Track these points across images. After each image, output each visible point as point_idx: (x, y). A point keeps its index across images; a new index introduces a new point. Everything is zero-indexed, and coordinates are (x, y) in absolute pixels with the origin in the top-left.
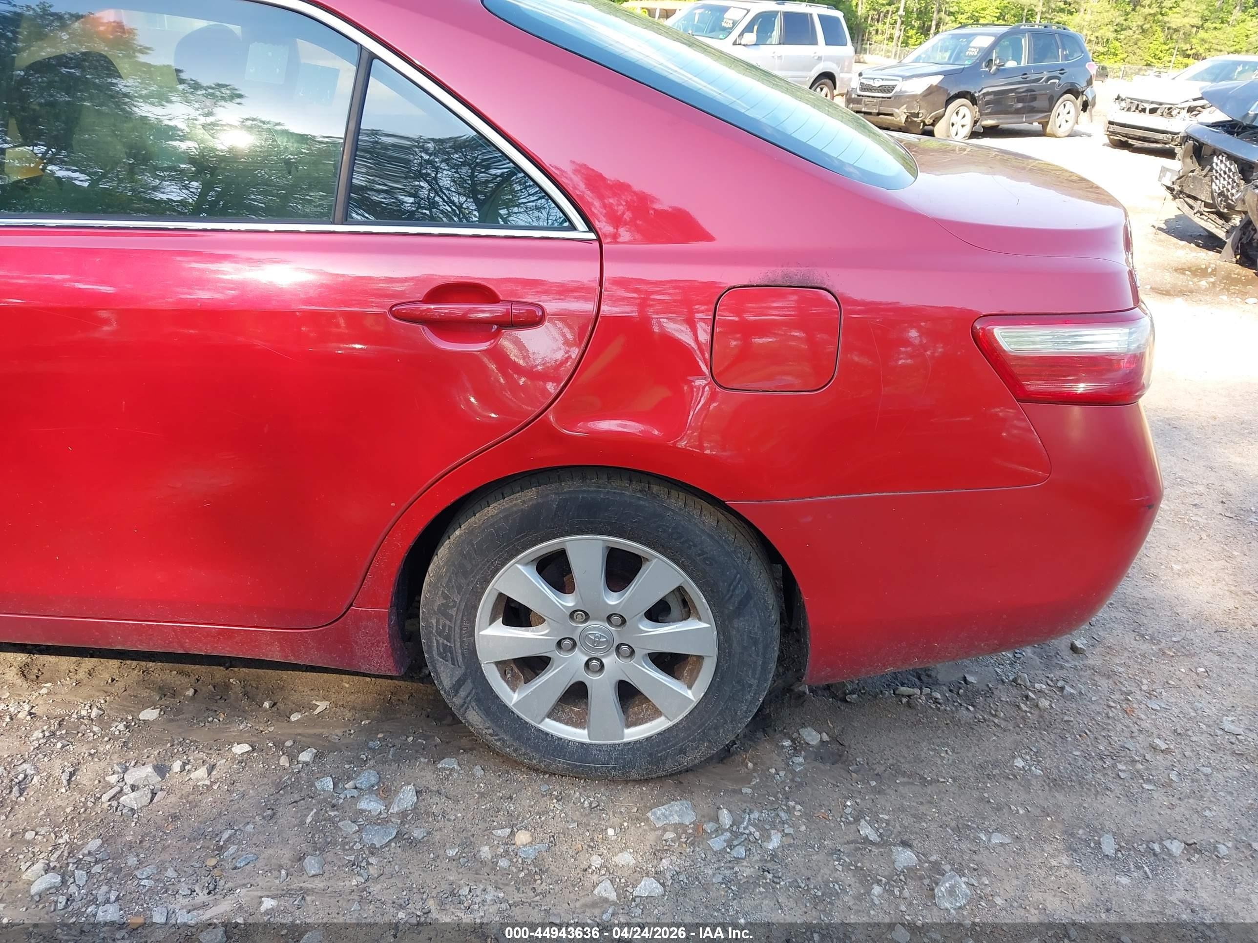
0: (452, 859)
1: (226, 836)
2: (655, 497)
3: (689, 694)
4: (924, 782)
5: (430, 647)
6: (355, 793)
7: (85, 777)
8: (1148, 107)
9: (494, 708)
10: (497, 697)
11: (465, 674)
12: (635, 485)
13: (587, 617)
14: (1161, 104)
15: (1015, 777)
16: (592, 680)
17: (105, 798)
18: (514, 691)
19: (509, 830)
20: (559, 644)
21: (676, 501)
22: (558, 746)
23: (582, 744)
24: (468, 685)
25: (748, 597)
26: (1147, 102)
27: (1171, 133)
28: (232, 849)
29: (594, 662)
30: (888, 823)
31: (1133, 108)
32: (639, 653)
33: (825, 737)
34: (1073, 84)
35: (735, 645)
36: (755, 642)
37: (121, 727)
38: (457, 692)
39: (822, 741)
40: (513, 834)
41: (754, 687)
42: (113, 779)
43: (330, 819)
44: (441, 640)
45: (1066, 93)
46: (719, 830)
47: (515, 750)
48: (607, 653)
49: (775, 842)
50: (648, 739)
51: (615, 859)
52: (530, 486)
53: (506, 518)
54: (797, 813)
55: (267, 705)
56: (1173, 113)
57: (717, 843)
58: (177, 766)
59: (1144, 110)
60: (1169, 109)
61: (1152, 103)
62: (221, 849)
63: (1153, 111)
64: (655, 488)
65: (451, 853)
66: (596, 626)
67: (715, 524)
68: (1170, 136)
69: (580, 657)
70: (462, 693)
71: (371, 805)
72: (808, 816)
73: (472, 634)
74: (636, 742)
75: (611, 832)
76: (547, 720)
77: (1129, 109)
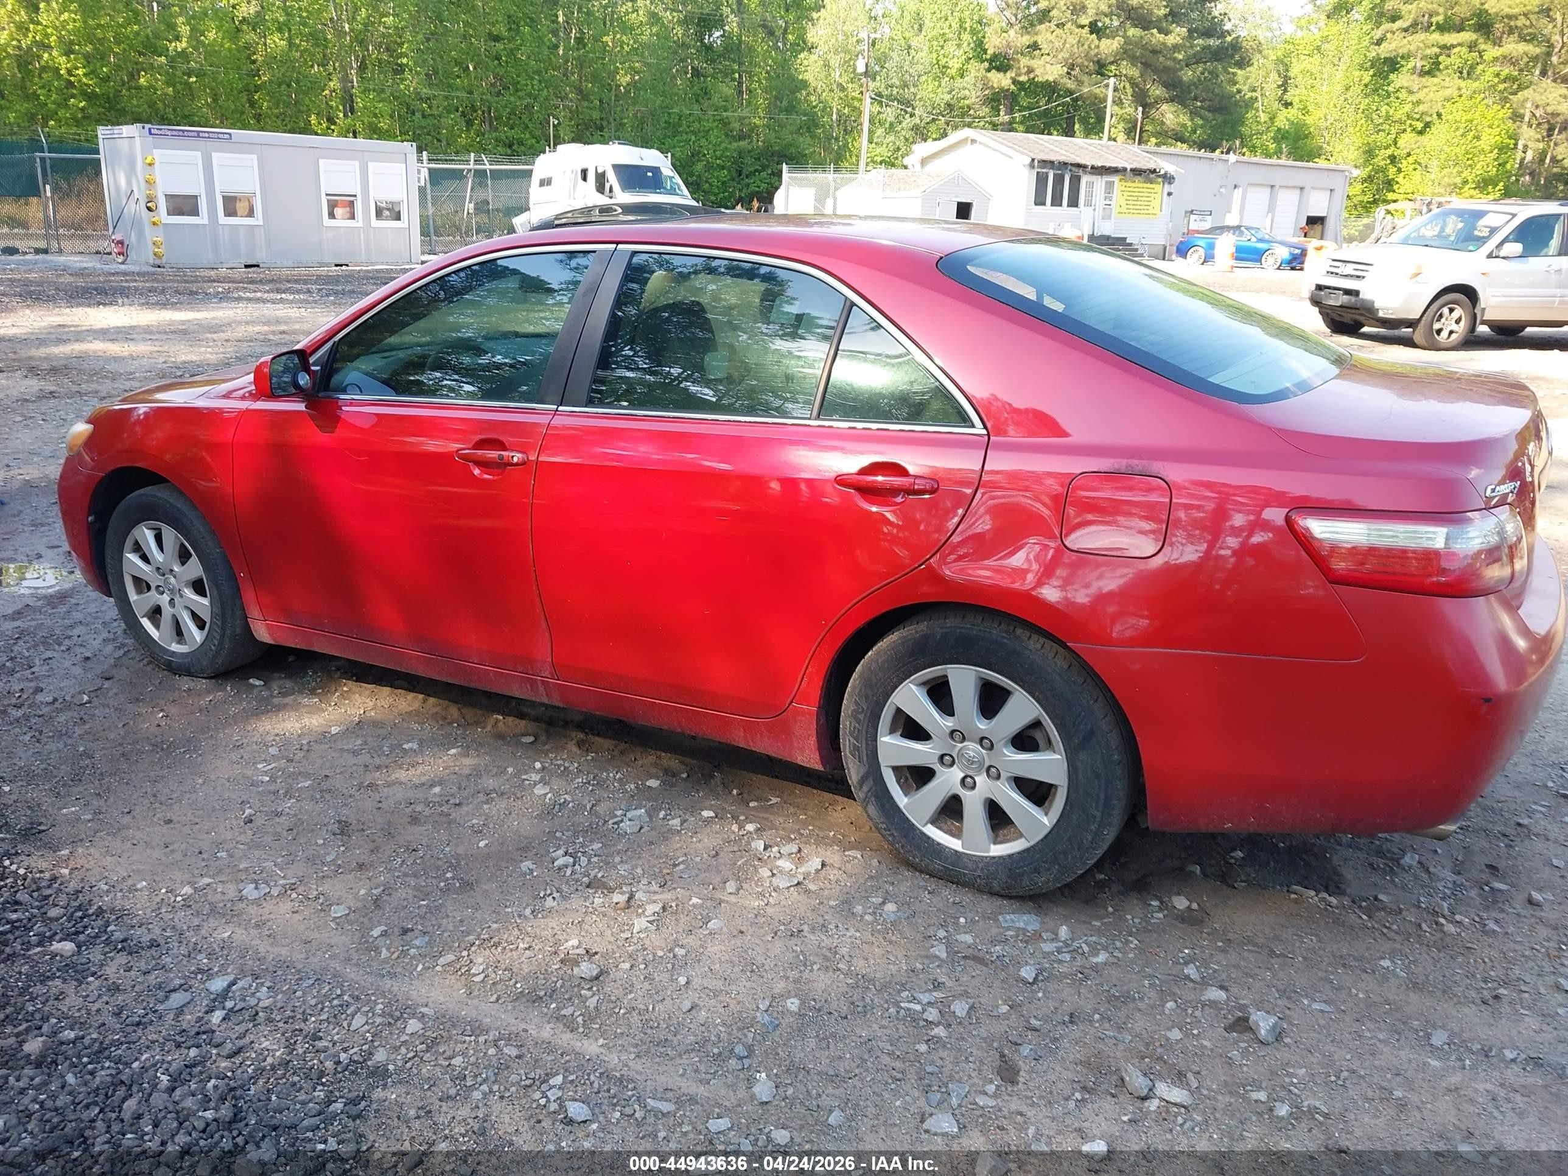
0: (832, 907)
1: (681, 860)
2: (1017, 638)
3: (1045, 820)
4: (1272, 953)
5: (845, 745)
6: (778, 855)
7: (601, 809)
9: (888, 806)
10: (892, 798)
11: (868, 772)
12: (1003, 627)
13: (964, 739)
15: (1374, 972)
16: (965, 795)
17: (611, 822)
18: (906, 795)
19: (881, 900)
20: (942, 757)
21: (1035, 643)
22: (937, 849)
23: (956, 851)
25: (1091, 733)
28: (682, 867)
29: (969, 780)
30: (1215, 971)
32: (1004, 775)
33: (1195, 906)
35: (1080, 776)
36: (1098, 776)
37: (633, 786)
38: (861, 787)
39: (1189, 907)
40: (884, 903)
41: (1098, 819)
42: (619, 813)
43: (755, 866)
44: (852, 740)
46: (1056, 939)
47: (903, 847)
48: (979, 771)
49: (1102, 957)
50: (1011, 856)
51: (958, 937)
52: (923, 621)
53: (903, 643)
54: (1132, 946)
55: (735, 792)
57: (1047, 947)
58: (662, 814)
62: (675, 865)
64: (1019, 631)
65: (832, 903)
66: (972, 748)
67: (1066, 667)
69: (957, 773)
70: (865, 787)
71: (785, 864)
72: (1140, 951)
73: (876, 740)
74: (999, 858)
75: (962, 920)
76: (929, 825)
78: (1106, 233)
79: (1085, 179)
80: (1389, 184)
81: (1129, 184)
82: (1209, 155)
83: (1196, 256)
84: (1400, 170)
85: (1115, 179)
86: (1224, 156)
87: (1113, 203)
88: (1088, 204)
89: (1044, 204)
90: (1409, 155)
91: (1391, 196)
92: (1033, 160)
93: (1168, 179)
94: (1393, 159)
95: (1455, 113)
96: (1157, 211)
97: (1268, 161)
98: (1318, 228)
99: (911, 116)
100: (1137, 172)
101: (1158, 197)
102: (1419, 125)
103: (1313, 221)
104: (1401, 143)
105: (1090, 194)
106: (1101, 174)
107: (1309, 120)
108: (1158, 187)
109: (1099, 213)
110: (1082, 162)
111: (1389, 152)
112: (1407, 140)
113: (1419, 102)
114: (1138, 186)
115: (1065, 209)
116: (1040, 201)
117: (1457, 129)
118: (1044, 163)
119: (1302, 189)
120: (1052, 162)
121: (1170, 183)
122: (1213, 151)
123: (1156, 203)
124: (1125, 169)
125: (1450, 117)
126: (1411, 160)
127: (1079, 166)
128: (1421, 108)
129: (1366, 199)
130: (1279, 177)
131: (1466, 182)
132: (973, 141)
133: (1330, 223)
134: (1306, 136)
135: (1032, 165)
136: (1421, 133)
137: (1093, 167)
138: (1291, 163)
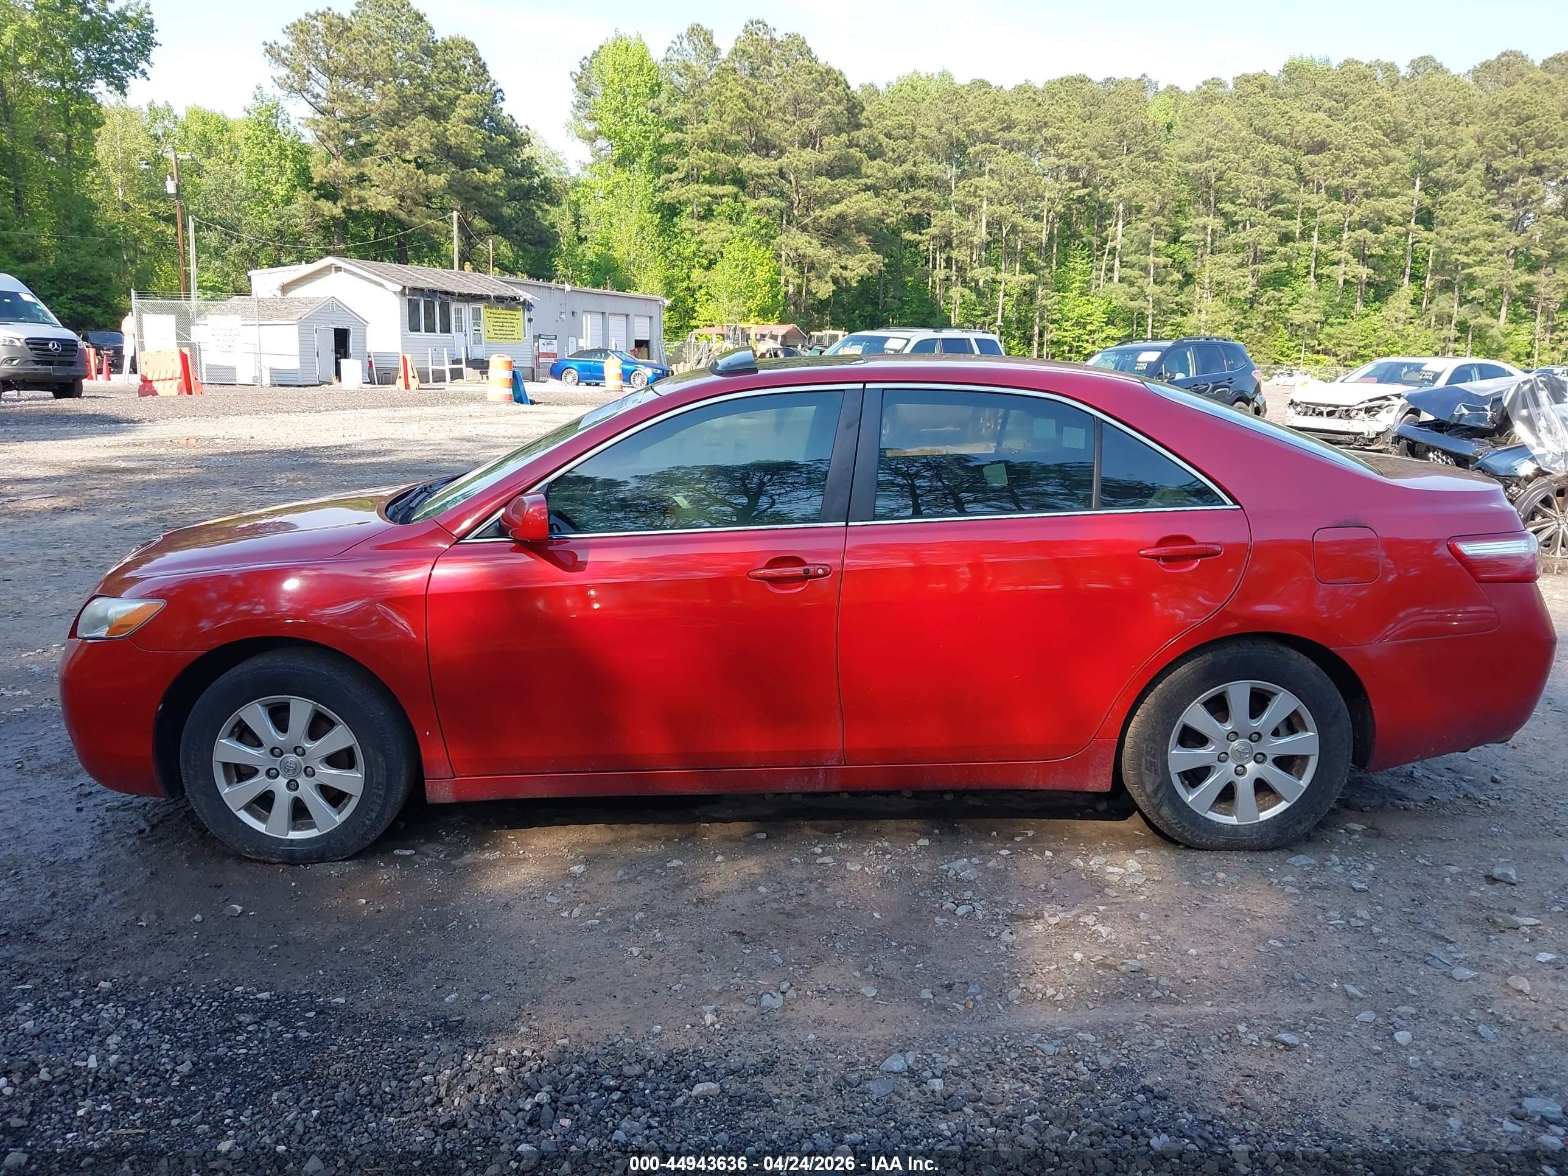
3: (1300, 785)
8: (1325, 410)
9: (1178, 805)
10: (1180, 798)
11: (1161, 781)
13: (1237, 737)
14: (1337, 406)
16: (1238, 780)
18: (1190, 792)
20: (1218, 756)
23: (1232, 826)
24: (1164, 789)
26: (1323, 405)
27: (1353, 433)
29: (1240, 768)
31: (1310, 412)
32: (1268, 758)
34: (1242, 392)
38: (1155, 795)
44: (1149, 758)
45: (1237, 401)
48: (1248, 761)
53: (1194, 673)
56: (1352, 414)
59: (1321, 414)
60: (1347, 411)
61: (1329, 406)
63: (1330, 414)
66: (1242, 743)
68: (1353, 437)
69: (1231, 765)
70: (1160, 795)
73: (1166, 755)
74: (1267, 821)
76: (1210, 812)
77: (1305, 414)
78: (480, 357)
79: (453, 306)
80: (690, 313)
81: (494, 311)
82: (546, 284)
83: (570, 378)
84: (696, 300)
85: (481, 306)
86: (560, 286)
87: (481, 328)
88: (459, 329)
89: (419, 330)
90: (700, 287)
91: (693, 323)
92: (404, 288)
93: (527, 306)
94: (690, 290)
95: (734, 252)
96: (521, 335)
97: (596, 290)
98: (644, 350)
99: (238, 242)
100: (500, 299)
101: (521, 322)
102: (705, 262)
103: (640, 344)
104: (692, 276)
105: (459, 320)
106: (468, 302)
107: (616, 255)
108: (519, 314)
109: (470, 338)
110: (450, 290)
111: (685, 284)
112: (697, 274)
113: (702, 242)
114: (501, 312)
115: (438, 335)
116: (414, 328)
117: (737, 266)
118: (415, 290)
119: (627, 316)
120: (422, 290)
121: (529, 310)
122: (550, 280)
123: (519, 328)
124: (488, 297)
125: (730, 256)
126: (703, 291)
127: (447, 293)
128: (705, 247)
129: (674, 325)
130: (609, 305)
131: (750, 311)
132: (338, 269)
133: (654, 346)
134: (615, 269)
135: (403, 293)
136: (708, 268)
137: (460, 295)
138: (615, 292)
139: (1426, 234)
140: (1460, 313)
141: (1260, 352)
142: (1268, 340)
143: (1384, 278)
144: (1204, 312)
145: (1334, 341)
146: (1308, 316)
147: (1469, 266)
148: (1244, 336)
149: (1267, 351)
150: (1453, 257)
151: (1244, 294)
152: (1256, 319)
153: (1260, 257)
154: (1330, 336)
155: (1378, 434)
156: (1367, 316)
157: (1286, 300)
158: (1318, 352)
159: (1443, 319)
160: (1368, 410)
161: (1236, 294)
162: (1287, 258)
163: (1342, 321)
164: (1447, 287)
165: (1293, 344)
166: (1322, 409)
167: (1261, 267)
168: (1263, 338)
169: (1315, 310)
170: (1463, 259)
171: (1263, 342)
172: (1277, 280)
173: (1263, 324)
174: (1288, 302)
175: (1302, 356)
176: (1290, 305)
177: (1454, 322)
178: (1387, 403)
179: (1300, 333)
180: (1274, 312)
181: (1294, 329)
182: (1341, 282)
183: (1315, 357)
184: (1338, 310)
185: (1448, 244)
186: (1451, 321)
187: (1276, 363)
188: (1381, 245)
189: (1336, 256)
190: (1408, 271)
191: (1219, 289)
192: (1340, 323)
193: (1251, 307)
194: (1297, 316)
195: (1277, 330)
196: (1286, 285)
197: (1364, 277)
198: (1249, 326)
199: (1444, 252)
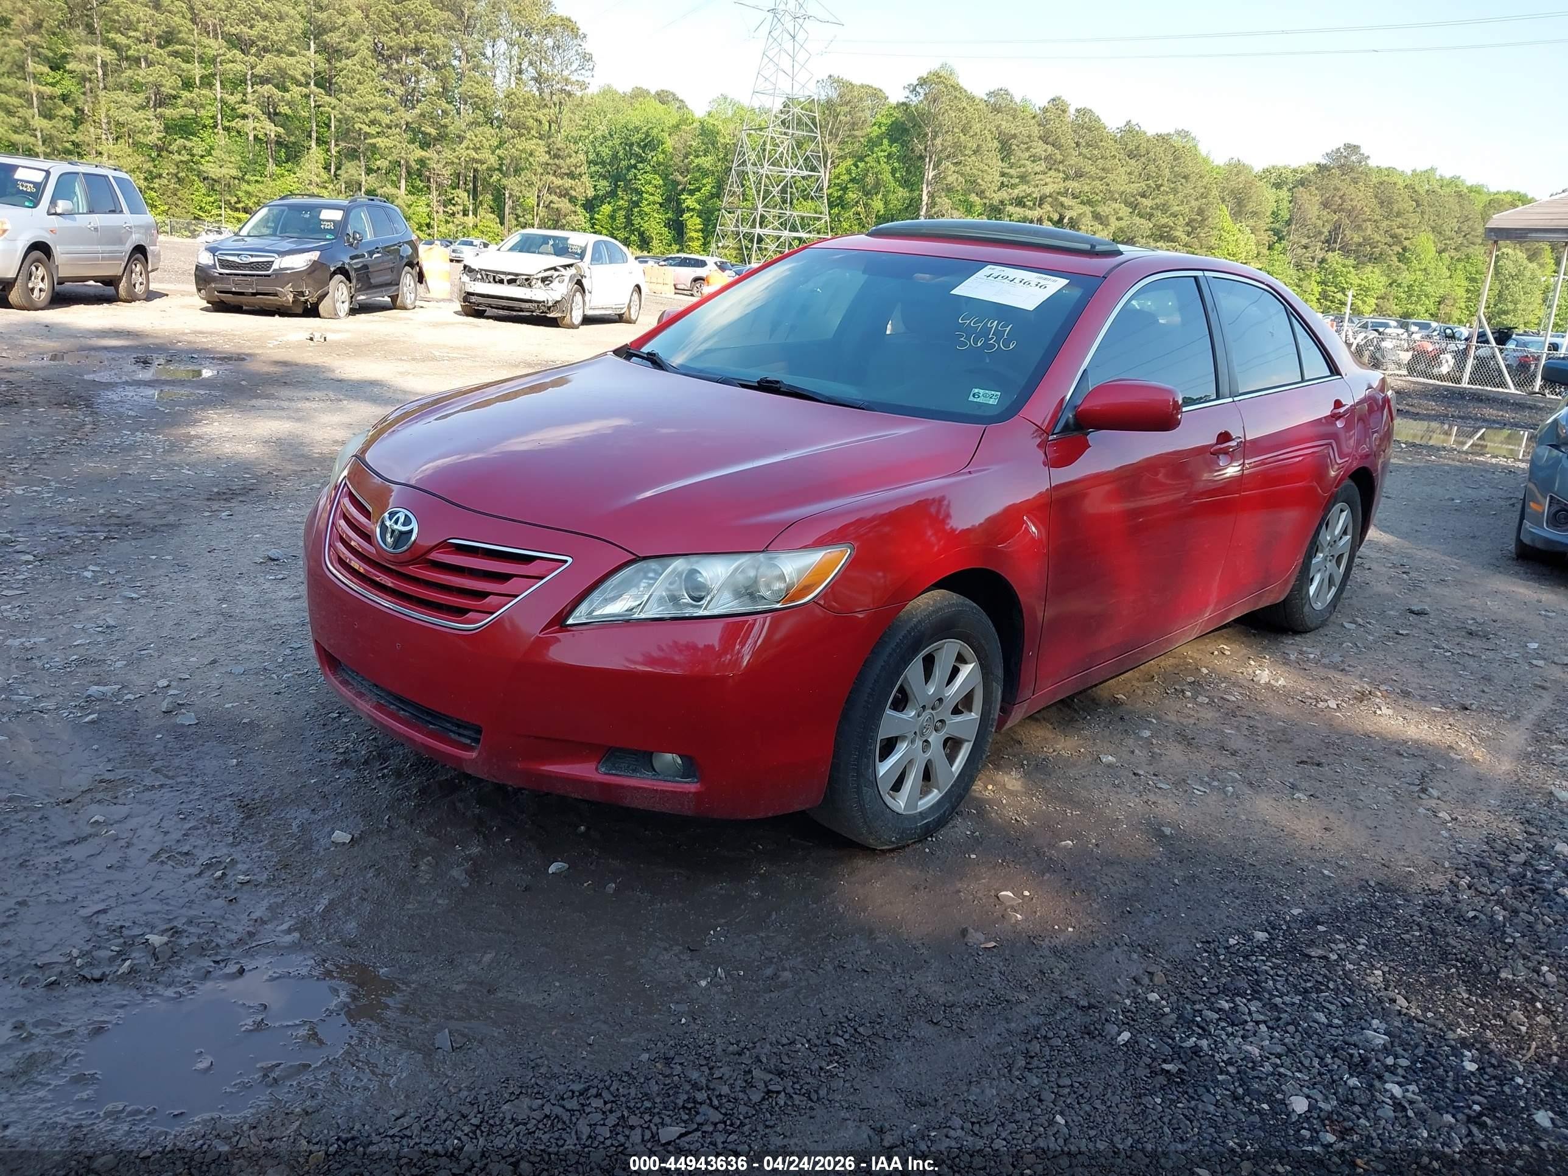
8: (506, 278)
14: (517, 275)
16: (1325, 576)
26: (504, 273)
29: (1326, 567)
31: (490, 280)
56: (531, 283)
59: (501, 282)
60: (527, 280)
61: (509, 274)
63: (510, 282)
68: (536, 305)
139: (327, 98)
140: (369, 182)
141: (177, 205)
142: (184, 193)
143: (292, 139)
144: (106, 155)
145: (254, 199)
146: (224, 171)
147: (372, 136)
148: (156, 186)
149: (184, 205)
150: (357, 126)
151: (153, 138)
152: (168, 168)
153: (163, 101)
154: (249, 194)
155: (557, 302)
156: (282, 176)
157: (199, 151)
158: (237, 210)
159: (353, 186)
160: (543, 280)
161: (141, 138)
162: (191, 104)
163: (259, 178)
164: (352, 155)
165: (212, 199)
166: (502, 276)
167: (168, 112)
168: (178, 190)
169: (231, 165)
170: (366, 129)
171: (179, 194)
172: (184, 128)
173: (176, 175)
174: (201, 153)
175: (223, 212)
176: (202, 157)
177: (363, 189)
178: (556, 274)
179: (217, 187)
180: (186, 163)
181: (212, 183)
182: (251, 138)
183: (236, 214)
184: (251, 167)
185: (349, 112)
186: (360, 190)
187: (195, 218)
188: (288, 104)
189: (244, 109)
190: (314, 135)
191: (120, 131)
192: (257, 181)
193: (158, 155)
194: (211, 169)
195: (192, 182)
196: (194, 134)
197: (273, 136)
198: (160, 176)
199: (344, 120)
